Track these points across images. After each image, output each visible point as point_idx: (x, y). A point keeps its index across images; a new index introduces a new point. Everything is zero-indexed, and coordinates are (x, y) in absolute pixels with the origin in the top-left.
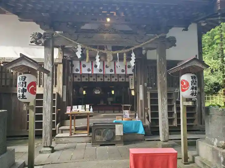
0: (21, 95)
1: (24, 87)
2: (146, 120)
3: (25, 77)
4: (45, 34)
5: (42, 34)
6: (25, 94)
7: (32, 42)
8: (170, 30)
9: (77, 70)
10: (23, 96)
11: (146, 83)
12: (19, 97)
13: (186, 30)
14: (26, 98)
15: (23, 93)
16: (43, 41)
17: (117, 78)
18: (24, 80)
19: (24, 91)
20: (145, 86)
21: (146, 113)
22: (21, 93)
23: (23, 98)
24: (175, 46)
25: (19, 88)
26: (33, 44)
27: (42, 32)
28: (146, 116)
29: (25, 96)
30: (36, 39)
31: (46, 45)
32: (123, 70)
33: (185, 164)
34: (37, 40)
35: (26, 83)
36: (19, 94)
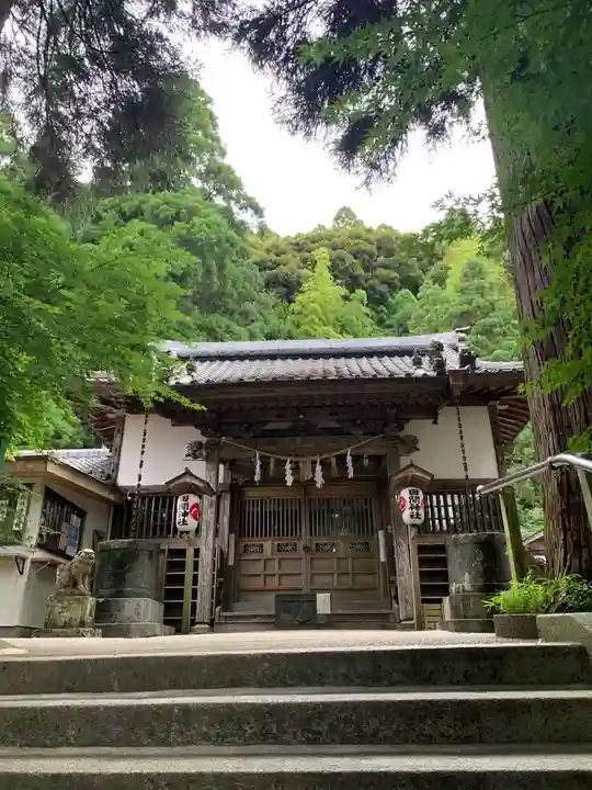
0: (181, 521)
1: (185, 510)
3: (188, 498)
4: (207, 442)
5: (204, 442)
6: (186, 518)
7: (187, 456)
8: (407, 426)
10: (184, 521)
12: (179, 522)
13: (435, 422)
14: (187, 525)
15: (184, 518)
16: (204, 453)
18: (186, 501)
19: (185, 514)
22: (182, 518)
23: (183, 525)
24: (418, 449)
25: (180, 511)
26: (190, 458)
27: (204, 440)
31: (208, 459)
34: (195, 452)
35: (188, 504)
36: (179, 518)
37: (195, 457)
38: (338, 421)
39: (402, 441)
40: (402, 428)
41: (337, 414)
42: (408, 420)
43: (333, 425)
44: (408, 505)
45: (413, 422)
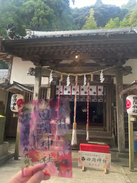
0: (13, 107)
1: (15, 102)
2: (113, 134)
3: (16, 96)
4: (36, 68)
5: (34, 68)
6: (15, 106)
8: (126, 62)
9: (61, 92)
11: (112, 103)
12: (12, 108)
14: (15, 109)
15: (14, 106)
16: (34, 73)
17: (96, 99)
18: (15, 98)
19: (15, 104)
20: (112, 105)
21: (113, 128)
22: (13, 106)
23: (13, 109)
24: (131, 73)
25: (12, 102)
26: (29, 75)
27: (34, 67)
28: (113, 130)
29: (15, 108)
30: (31, 72)
31: (36, 75)
32: (95, 92)
33: (131, 171)
35: (16, 99)
36: (12, 106)
37: (32, 75)
38: (95, 59)
39: (124, 69)
40: (124, 63)
41: (94, 56)
42: (128, 59)
43: (92, 61)
44: (132, 105)
45: (130, 60)
